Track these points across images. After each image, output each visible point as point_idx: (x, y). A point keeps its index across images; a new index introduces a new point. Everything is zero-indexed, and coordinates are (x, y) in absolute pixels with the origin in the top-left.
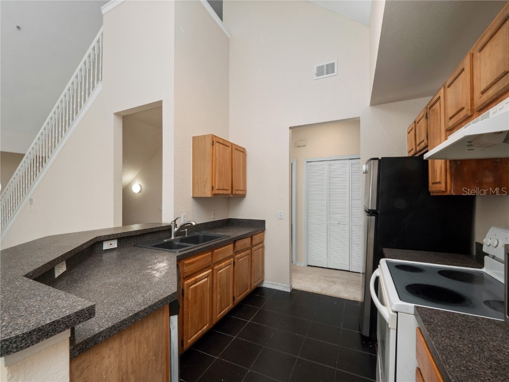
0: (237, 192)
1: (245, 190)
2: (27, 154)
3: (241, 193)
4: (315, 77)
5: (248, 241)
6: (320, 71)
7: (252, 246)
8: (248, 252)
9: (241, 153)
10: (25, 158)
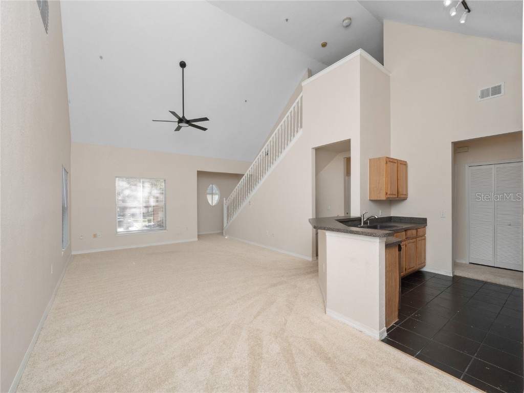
0: (402, 196)
1: (407, 195)
2: (246, 175)
3: (404, 196)
4: (479, 99)
5: (414, 232)
6: (484, 94)
7: (417, 237)
8: (414, 240)
9: (404, 166)
10: (244, 177)
